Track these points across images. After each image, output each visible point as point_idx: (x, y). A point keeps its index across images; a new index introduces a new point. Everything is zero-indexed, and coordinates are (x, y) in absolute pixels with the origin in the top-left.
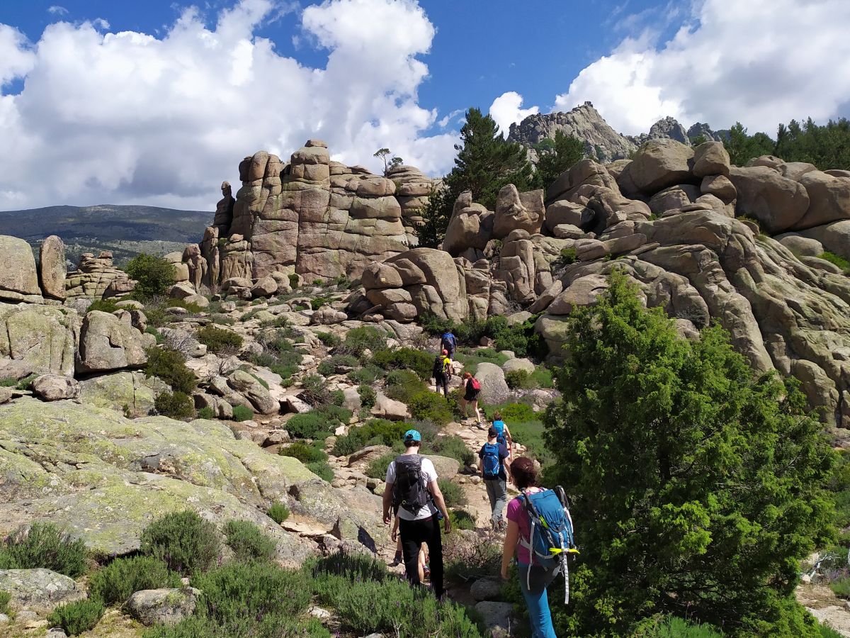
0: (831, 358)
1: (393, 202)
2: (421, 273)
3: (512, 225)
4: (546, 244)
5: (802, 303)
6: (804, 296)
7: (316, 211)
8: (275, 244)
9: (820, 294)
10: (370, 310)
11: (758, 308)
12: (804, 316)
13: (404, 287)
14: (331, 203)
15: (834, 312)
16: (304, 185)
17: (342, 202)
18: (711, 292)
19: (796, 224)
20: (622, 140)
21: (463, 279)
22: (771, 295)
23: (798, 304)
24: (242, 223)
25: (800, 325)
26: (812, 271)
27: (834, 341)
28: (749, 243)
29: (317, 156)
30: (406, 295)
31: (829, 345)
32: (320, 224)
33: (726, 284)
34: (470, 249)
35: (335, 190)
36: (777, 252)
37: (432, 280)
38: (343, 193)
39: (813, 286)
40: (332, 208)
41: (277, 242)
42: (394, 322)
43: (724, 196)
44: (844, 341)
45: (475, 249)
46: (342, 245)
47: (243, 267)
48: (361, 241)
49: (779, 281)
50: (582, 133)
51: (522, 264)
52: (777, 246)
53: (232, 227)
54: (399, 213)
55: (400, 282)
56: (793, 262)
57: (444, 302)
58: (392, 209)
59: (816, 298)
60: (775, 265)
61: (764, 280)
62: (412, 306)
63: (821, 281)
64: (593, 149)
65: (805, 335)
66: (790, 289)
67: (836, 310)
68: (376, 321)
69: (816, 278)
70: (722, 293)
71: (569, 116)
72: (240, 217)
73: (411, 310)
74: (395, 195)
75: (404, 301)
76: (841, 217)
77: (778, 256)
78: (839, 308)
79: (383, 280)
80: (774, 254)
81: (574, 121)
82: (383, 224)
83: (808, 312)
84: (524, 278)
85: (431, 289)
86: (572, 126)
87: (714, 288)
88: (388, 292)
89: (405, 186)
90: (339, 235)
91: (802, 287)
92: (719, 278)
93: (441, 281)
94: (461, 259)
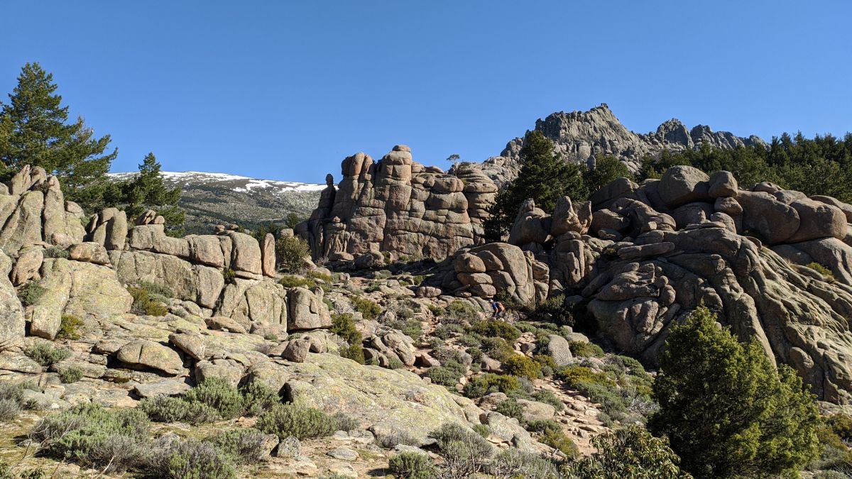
0: (816, 346)
1: (462, 197)
2: (500, 263)
3: (567, 228)
4: (593, 244)
5: (794, 304)
6: (795, 297)
7: (401, 201)
8: (368, 226)
9: (808, 297)
10: (460, 288)
11: (762, 305)
12: (796, 314)
13: (487, 272)
14: (413, 195)
15: (820, 313)
16: (392, 181)
17: (422, 196)
18: (725, 290)
19: (789, 239)
20: (633, 137)
21: (531, 268)
22: (770, 296)
23: (790, 304)
24: (342, 208)
25: (792, 320)
26: (802, 277)
27: (819, 334)
28: (754, 255)
29: (403, 159)
30: (489, 279)
31: (815, 336)
32: (404, 212)
33: (737, 285)
34: (532, 243)
35: (416, 185)
36: (775, 261)
37: (508, 268)
38: (422, 188)
39: (803, 290)
40: (414, 200)
41: (370, 225)
42: (479, 298)
43: (732, 213)
44: (827, 334)
45: (536, 243)
46: (421, 229)
47: (342, 242)
48: (436, 228)
49: (778, 286)
50: (598, 130)
51: (575, 259)
52: (775, 256)
53: (334, 210)
54: (466, 206)
55: (484, 269)
56: (788, 270)
57: (517, 285)
58: (461, 203)
59: (804, 300)
60: (774, 273)
61: (766, 284)
62: (493, 287)
63: (809, 286)
64: (608, 143)
65: (796, 328)
66: (785, 291)
67: (820, 310)
68: (466, 297)
69: (806, 284)
70: (734, 292)
71: (588, 115)
72: (341, 203)
73: (490, 290)
74: (463, 192)
75: (487, 283)
76: (825, 235)
77: (775, 264)
78: (822, 308)
79: (472, 266)
80: (773, 263)
81: (592, 119)
82: (453, 215)
83: (799, 311)
84: (577, 270)
85: (507, 275)
86: (590, 123)
87: (727, 288)
88: (475, 275)
89: (471, 184)
90: (419, 221)
91: (794, 290)
92: (731, 280)
93: (514, 269)
94: (528, 252)
